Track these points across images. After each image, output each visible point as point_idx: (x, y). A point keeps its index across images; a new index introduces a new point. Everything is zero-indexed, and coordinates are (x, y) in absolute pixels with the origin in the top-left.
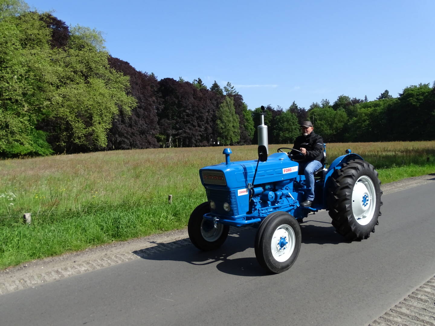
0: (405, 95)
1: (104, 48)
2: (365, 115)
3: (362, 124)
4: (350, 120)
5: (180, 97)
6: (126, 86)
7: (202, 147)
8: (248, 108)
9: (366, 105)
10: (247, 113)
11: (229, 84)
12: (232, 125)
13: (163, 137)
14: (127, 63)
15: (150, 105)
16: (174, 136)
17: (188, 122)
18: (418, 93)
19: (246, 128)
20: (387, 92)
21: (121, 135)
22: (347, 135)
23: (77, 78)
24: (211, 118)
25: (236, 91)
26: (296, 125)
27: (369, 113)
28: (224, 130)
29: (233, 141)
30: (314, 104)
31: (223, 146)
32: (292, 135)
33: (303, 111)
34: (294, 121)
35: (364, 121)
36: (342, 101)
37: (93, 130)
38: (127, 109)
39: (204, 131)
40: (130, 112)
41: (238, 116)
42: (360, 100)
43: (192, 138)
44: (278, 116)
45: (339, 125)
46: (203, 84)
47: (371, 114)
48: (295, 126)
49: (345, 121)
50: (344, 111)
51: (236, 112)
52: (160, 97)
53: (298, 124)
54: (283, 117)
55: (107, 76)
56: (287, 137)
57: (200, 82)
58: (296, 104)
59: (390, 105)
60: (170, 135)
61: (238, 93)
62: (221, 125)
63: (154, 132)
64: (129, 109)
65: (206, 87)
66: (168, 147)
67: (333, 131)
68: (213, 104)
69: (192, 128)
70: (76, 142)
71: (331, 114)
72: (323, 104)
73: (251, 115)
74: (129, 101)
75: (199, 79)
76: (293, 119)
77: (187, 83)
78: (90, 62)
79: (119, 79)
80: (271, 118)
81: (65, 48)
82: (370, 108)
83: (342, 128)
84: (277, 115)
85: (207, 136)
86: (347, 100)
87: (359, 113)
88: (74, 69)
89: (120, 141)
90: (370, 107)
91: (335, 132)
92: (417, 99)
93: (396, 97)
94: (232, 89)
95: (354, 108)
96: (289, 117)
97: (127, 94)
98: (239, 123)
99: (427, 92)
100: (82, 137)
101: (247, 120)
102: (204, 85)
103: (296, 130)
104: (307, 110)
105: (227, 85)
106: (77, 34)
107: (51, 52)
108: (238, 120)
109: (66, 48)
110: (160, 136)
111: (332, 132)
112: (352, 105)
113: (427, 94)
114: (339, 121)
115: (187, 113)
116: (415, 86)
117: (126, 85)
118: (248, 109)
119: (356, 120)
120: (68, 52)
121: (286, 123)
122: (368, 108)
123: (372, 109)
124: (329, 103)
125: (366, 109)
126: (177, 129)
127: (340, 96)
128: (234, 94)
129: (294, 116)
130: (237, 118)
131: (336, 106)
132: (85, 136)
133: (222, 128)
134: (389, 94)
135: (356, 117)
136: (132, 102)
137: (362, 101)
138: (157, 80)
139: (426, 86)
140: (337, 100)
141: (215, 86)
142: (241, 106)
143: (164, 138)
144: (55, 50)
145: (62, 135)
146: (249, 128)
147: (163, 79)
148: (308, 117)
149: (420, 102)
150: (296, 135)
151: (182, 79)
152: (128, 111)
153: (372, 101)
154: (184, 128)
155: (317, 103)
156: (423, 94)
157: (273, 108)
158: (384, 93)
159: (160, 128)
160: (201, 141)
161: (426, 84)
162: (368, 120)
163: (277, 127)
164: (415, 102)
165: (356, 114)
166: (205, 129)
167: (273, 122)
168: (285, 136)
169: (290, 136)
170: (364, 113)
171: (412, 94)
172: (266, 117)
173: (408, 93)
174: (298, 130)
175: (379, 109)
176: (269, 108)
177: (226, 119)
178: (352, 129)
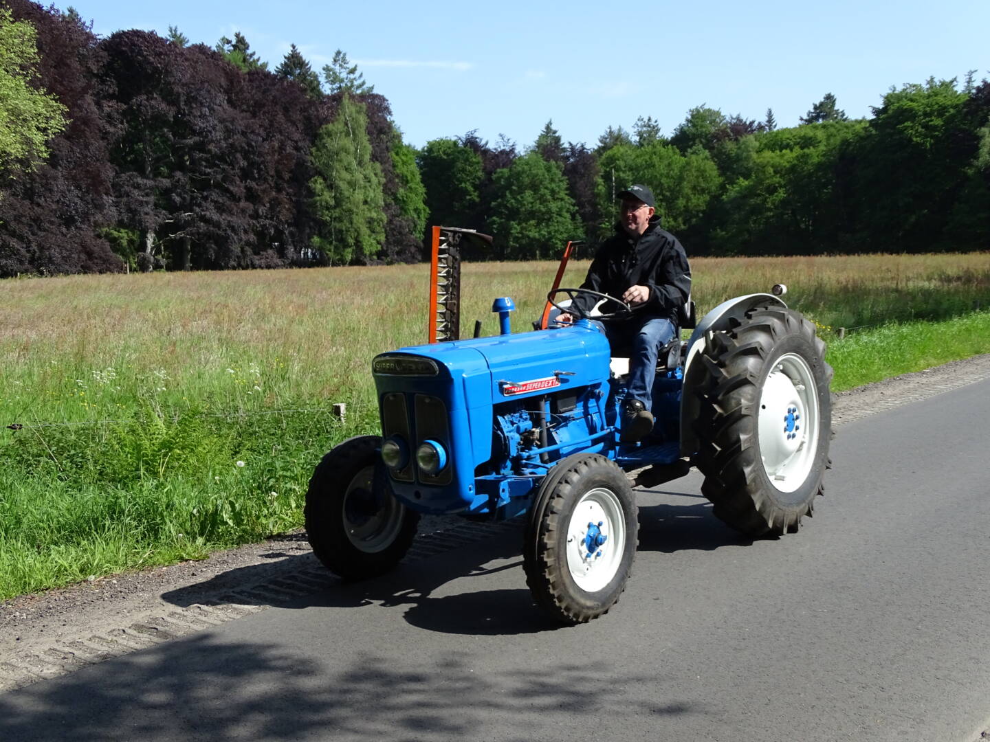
0: (890, 112)
2: (776, 172)
3: (765, 201)
4: (728, 186)
7: (262, 268)
9: (778, 142)
10: (404, 158)
11: (339, 57)
12: (361, 197)
13: (124, 237)
18: (928, 109)
19: (402, 204)
20: (830, 99)
22: (720, 233)
24: (292, 172)
25: (364, 83)
26: (562, 199)
27: (788, 165)
28: (337, 213)
29: (367, 252)
30: (611, 132)
32: (549, 233)
33: (580, 153)
34: (553, 185)
35: (772, 190)
36: (702, 126)
39: (267, 217)
41: (378, 165)
42: (756, 124)
43: (227, 238)
44: (505, 170)
45: (694, 201)
46: (251, 55)
47: (793, 169)
48: (559, 204)
49: (713, 188)
50: (707, 158)
51: (371, 155)
52: (111, 97)
53: (567, 197)
54: (519, 174)
56: (534, 239)
57: (242, 46)
58: (555, 132)
59: (845, 142)
60: (151, 227)
61: (372, 88)
62: (326, 196)
65: (265, 65)
67: (675, 219)
68: (294, 123)
69: (228, 203)
71: (669, 164)
72: (640, 134)
73: (414, 167)
75: (237, 35)
77: (201, 49)
80: (480, 174)
82: (788, 151)
83: (703, 212)
84: (499, 167)
85: (279, 233)
86: (714, 121)
87: (758, 165)
90: (787, 146)
91: (684, 224)
92: (925, 126)
93: (860, 118)
95: (739, 148)
96: (540, 172)
98: (383, 191)
99: (951, 107)
101: (405, 181)
102: (255, 57)
103: (560, 215)
104: (590, 152)
105: (335, 61)
108: (379, 182)
110: (116, 233)
111: (673, 223)
112: (729, 139)
113: (952, 111)
114: (694, 188)
115: (209, 151)
116: (918, 88)
118: (404, 145)
119: (747, 188)
121: (528, 193)
122: (784, 151)
123: (794, 154)
124: (658, 130)
125: (778, 152)
126: (173, 208)
128: (359, 92)
129: (554, 170)
130: (376, 174)
131: (683, 140)
133: (328, 207)
134: (836, 108)
135: (747, 177)
137: (761, 127)
139: (947, 86)
140: (684, 122)
141: (295, 61)
142: (384, 133)
143: (130, 241)
146: (411, 207)
148: (595, 173)
149: (932, 137)
150: (561, 233)
151: (178, 33)
153: (790, 127)
154: (199, 205)
155: (620, 129)
156: (942, 111)
157: (483, 142)
158: (821, 104)
160: (257, 250)
161: (948, 80)
162: (785, 186)
163: (500, 205)
164: (919, 134)
165: (746, 168)
166: (270, 208)
167: (489, 188)
168: (528, 237)
169: (544, 236)
170: (772, 166)
171: (911, 110)
172: (464, 170)
173: (898, 107)
174: (568, 215)
175: (815, 155)
176: (472, 143)
177: (341, 177)
178: (736, 216)
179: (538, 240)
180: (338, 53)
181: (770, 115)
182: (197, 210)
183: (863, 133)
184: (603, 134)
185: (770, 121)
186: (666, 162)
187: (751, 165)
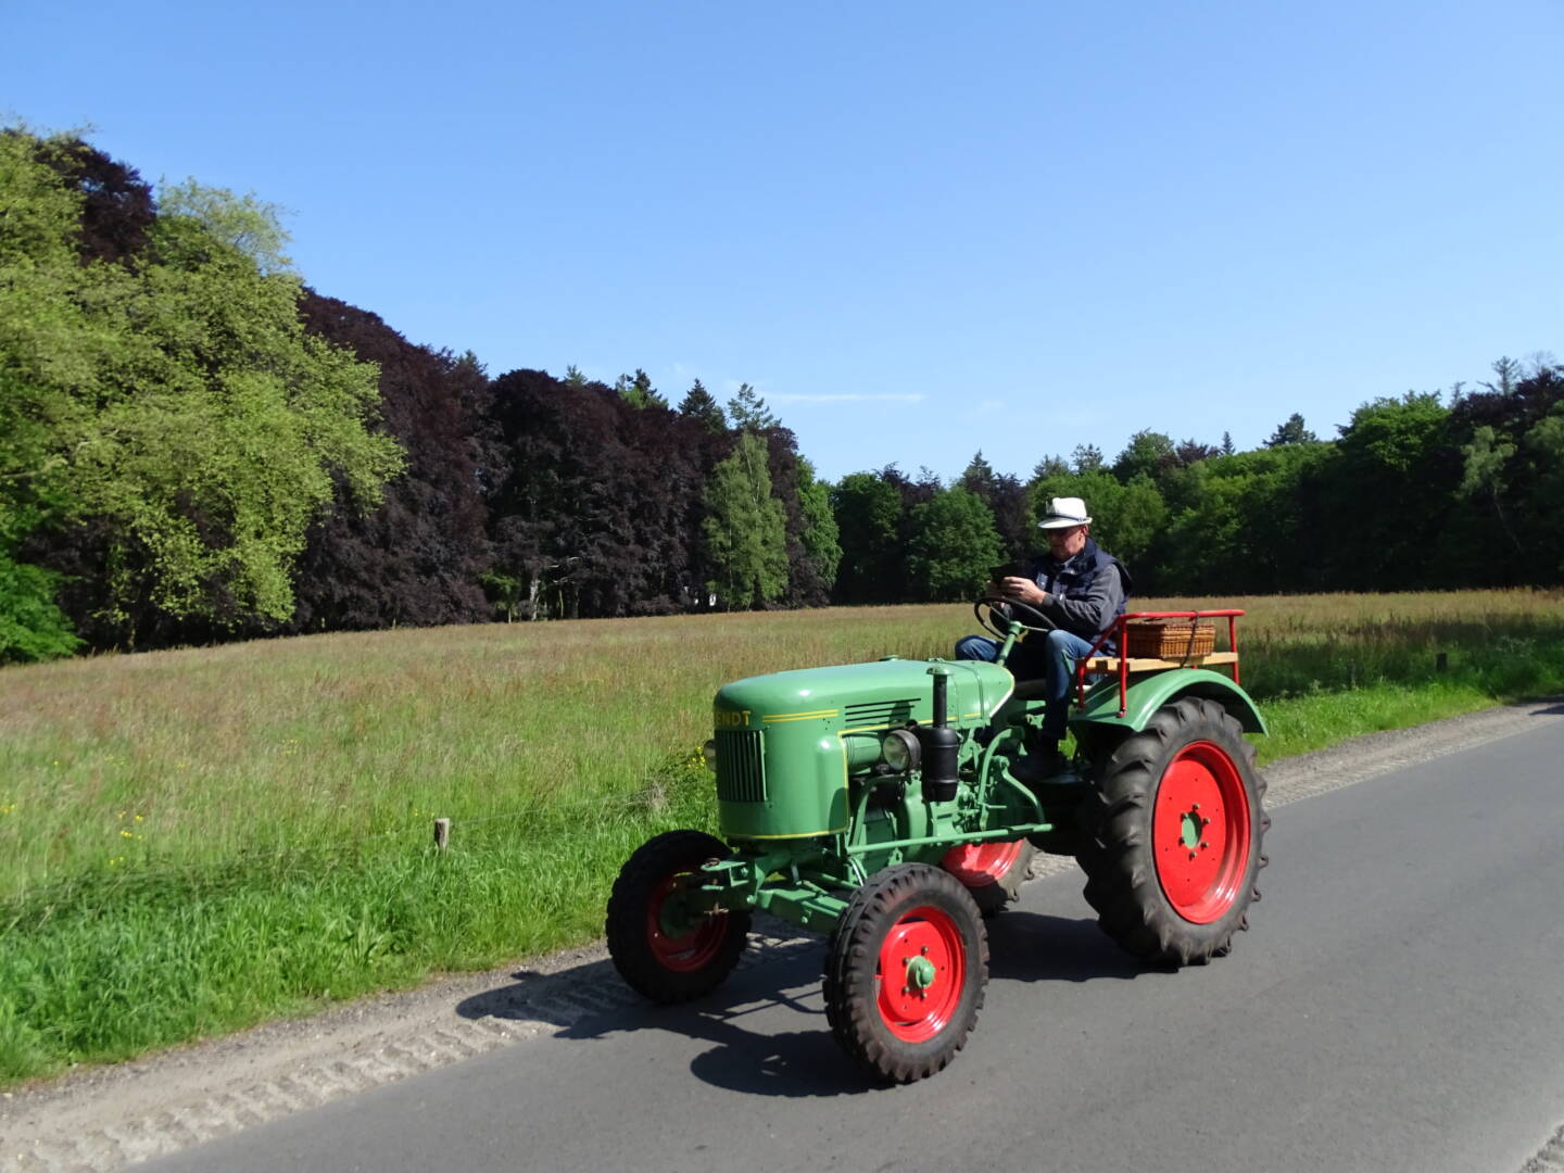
0: (1358, 430)
1: (285, 262)
2: (1227, 501)
3: (1215, 533)
4: (1174, 518)
5: (570, 437)
6: (363, 399)
7: (650, 614)
8: (817, 477)
9: (1228, 465)
10: (813, 495)
11: (745, 392)
12: (759, 538)
13: (507, 583)
14: (371, 317)
15: (459, 465)
16: (548, 576)
17: (600, 527)
18: (1403, 426)
19: (811, 548)
20: (1297, 420)
21: (348, 575)
22: (1167, 570)
23: (179, 372)
24: (686, 512)
25: (771, 417)
26: (988, 535)
27: (1240, 493)
28: (732, 555)
29: (766, 595)
30: (1047, 462)
31: (726, 611)
32: (974, 572)
33: (1009, 485)
34: (978, 520)
35: (1224, 521)
36: (1146, 453)
37: (234, 561)
38: (369, 484)
39: (657, 561)
40: (377, 493)
41: (780, 502)
42: (1209, 449)
43: (612, 582)
44: (924, 505)
45: (1136, 535)
46: (653, 392)
47: (1246, 497)
48: (985, 540)
49: (1158, 521)
50: (1151, 488)
51: (772, 491)
52: (498, 439)
53: (993, 534)
54: (939, 509)
55: (294, 361)
56: (958, 579)
57: (644, 384)
58: (985, 463)
59: (1307, 466)
60: (535, 573)
61: (779, 421)
62: (720, 537)
63: (473, 563)
64: (374, 481)
65: (666, 401)
66: (526, 618)
68: (690, 460)
69: (615, 545)
70: (168, 608)
71: (1107, 494)
72: (1080, 463)
73: (825, 505)
74: (376, 451)
75: (638, 372)
76: (977, 515)
77: (598, 388)
78: (227, 311)
79: (340, 372)
80: (899, 509)
81: (133, 261)
82: (1240, 477)
83: (1146, 547)
84: (919, 502)
85: (671, 575)
86: (1161, 447)
87: (1204, 492)
88: (167, 337)
89: (343, 600)
90: (1242, 472)
92: (1401, 446)
93: (1330, 439)
94: (758, 410)
95: (1187, 476)
96: (962, 506)
97: (371, 426)
98: (786, 529)
99: (1432, 423)
100: (193, 587)
101: (811, 518)
102: (657, 394)
103: (986, 553)
104: (1023, 484)
105: (741, 395)
106: (183, 212)
107: (79, 275)
108: (781, 520)
109: (140, 263)
110: (498, 580)
112: (1178, 466)
113: (1432, 427)
114: (1136, 521)
115: (595, 493)
116: (1393, 402)
117: (366, 394)
118: (816, 481)
119: (1195, 519)
120: (147, 276)
122: (1236, 477)
123: (1248, 480)
124: (1101, 459)
125: (1229, 479)
126: (558, 553)
127: (1136, 432)
128: (766, 426)
129: (979, 504)
130: (777, 512)
131: (1126, 469)
132: (203, 583)
133: (723, 549)
134: (1305, 429)
135: (1194, 508)
136: (386, 458)
137: (1215, 452)
138: (486, 377)
139: (1429, 401)
140: (1126, 449)
141: (699, 397)
142: (788, 468)
143: (513, 588)
144: (95, 268)
145: (115, 580)
146: (822, 547)
147: (507, 372)
148: (1027, 506)
149: (1408, 457)
150: (987, 572)
151: (577, 372)
152: (370, 489)
153: (1248, 450)
154: (585, 549)
155: (1058, 458)
156: (1420, 427)
157: (904, 476)
158: (1288, 425)
159: (495, 549)
160: (648, 596)
161: (1430, 393)
162: (1237, 516)
163: (917, 543)
164: (1392, 455)
165: (1196, 498)
166: (662, 553)
167: (906, 525)
168: (950, 576)
169: (967, 575)
170: (1223, 494)
171: (1382, 427)
172: (880, 506)
173: (1367, 426)
174: (994, 552)
175: (1272, 480)
176: (891, 477)
177: (736, 515)
178: (1184, 551)
179: (962, 580)
180: (745, 386)
181: (1227, 439)
182: (583, 553)
183: (1328, 456)
184: (1039, 464)
185: (1228, 445)
186: (1103, 493)
187: (1200, 494)
